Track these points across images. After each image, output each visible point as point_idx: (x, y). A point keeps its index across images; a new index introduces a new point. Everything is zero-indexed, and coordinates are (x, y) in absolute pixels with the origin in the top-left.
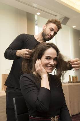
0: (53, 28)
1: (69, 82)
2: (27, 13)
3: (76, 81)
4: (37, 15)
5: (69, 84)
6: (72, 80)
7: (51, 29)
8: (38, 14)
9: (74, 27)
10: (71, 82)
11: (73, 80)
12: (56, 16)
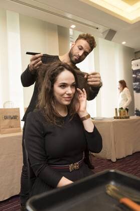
0: (83, 46)
1: (115, 118)
2: (58, 26)
3: (124, 116)
4: (71, 28)
5: (115, 120)
6: (118, 115)
7: (80, 47)
8: (73, 26)
9: (124, 43)
10: (118, 118)
11: (120, 114)
12: (97, 28)
